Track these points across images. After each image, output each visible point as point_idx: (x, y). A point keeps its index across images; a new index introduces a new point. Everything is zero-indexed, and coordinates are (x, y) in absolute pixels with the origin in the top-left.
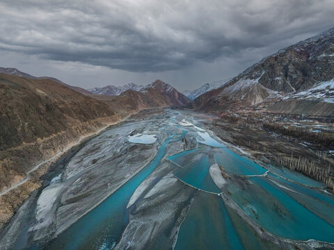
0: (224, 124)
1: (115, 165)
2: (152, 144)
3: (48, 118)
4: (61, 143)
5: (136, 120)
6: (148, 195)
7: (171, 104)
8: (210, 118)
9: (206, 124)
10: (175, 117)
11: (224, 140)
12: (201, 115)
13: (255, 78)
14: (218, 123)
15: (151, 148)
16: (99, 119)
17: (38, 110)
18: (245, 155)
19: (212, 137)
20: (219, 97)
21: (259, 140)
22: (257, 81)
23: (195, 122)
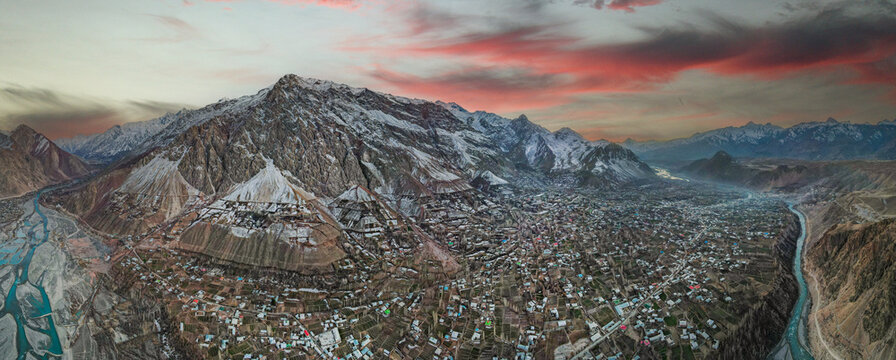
7: (43, 181)
13: (174, 159)
20: (120, 195)
22: (177, 163)
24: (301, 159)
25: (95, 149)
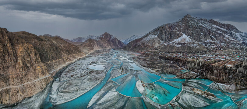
0: (143, 58)
1: (81, 80)
2: (102, 71)
3: (56, 53)
4: (60, 64)
5: (93, 56)
6: (99, 102)
7: (114, 47)
8: (136, 55)
9: (134, 58)
10: (116, 54)
11: (143, 66)
12: (131, 53)
13: (156, 35)
14: (140, 57)
15: (101, 73)
16: (74, 55)
17: (53, 49)
18: (153, 72)
19: (137, 65)
20: (140, 43)
21: (158, 64)
22: (157, 36)
23: (128, 57)
24: (193, 33)
25: (128, 42)
